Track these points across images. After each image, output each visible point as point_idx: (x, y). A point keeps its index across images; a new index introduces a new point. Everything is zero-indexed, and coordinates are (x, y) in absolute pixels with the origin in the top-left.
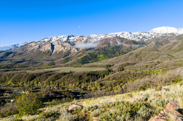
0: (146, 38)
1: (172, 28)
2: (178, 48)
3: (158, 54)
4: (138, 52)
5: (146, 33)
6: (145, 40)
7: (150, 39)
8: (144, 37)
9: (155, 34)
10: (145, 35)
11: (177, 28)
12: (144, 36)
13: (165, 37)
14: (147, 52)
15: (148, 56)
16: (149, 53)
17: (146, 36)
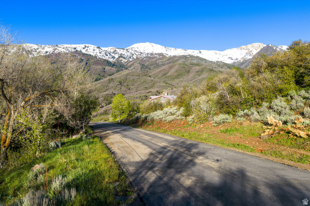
0: (125, 58)
1: (158, 46)
2: (176, 74)
3: (152, 81)
4: (123, 78)
5: (124, 49)
6: (124, 61)
7: (131, 60)
8: (121, 56)
9: (136, 53)
10: (123, 53)
11: (165, 47)
12: (121, 54)
13: (152, 57)
14: (136, 78)
15: (138, 83)
16: (138, 80)
17: (124, 55)
